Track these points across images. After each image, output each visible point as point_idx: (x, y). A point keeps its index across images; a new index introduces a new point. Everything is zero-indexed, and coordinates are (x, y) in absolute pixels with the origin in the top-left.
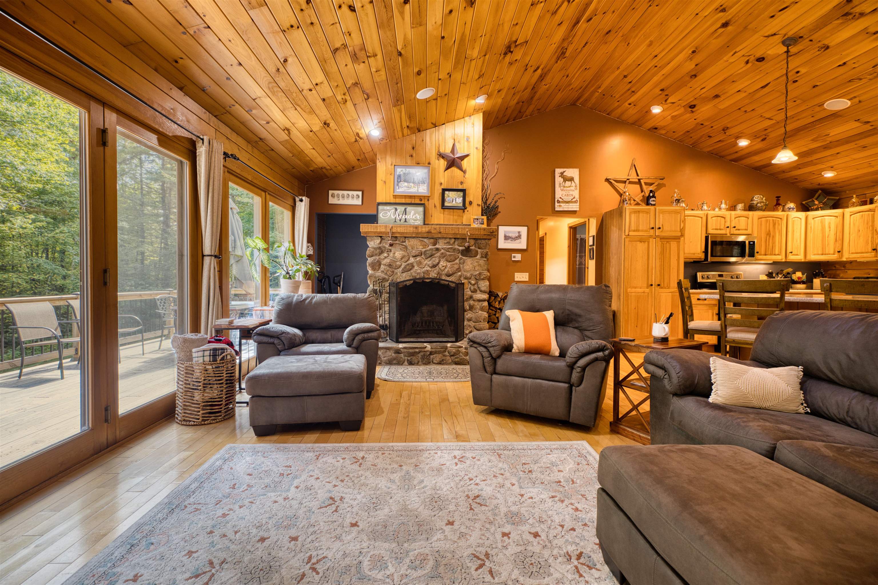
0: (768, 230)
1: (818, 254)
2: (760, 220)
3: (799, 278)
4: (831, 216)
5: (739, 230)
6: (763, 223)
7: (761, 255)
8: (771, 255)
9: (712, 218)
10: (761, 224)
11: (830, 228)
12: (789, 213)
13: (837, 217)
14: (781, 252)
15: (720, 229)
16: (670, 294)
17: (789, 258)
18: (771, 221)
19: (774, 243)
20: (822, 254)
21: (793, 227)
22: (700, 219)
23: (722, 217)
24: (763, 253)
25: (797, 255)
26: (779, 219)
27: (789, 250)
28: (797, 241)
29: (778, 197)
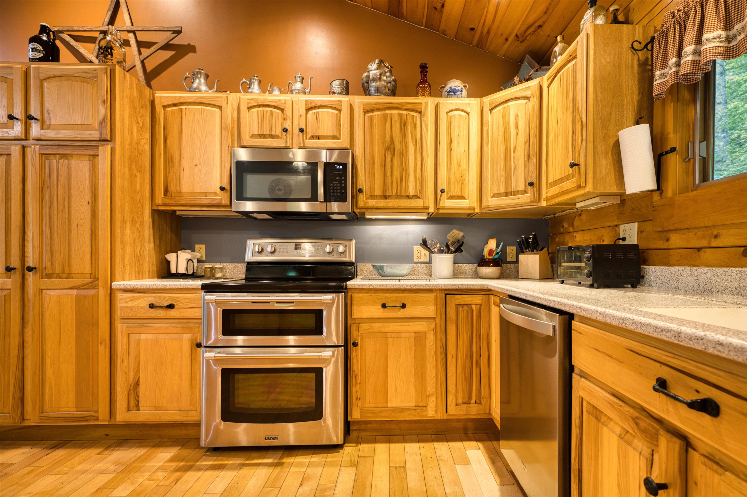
0: (388, 139)
1: (499, 195)
2: (368, 115)
3: (491, 252)
4: (519, 98)
5: (318, 138)
6: (376, 122)
7: (373, 197)
8: (398, 196)
9: (249, 108)
10: (371, 126)
11: (517, 127)
12: (442, 101)
13: (528, 98)
14: (421, 191)
15: (272, 136)
16: (75, 292)
17: (441, 205)
18: (396, 118)
19: (404, 169)
20: (506, 194)
21: (449, 133)
22: (217, 110)
23: (275, 107)
24: (378, 191)
25: (462, 197)
26: (415, 114)
27: (442, 184)
28: (459, 166)
29: (424, 68)
